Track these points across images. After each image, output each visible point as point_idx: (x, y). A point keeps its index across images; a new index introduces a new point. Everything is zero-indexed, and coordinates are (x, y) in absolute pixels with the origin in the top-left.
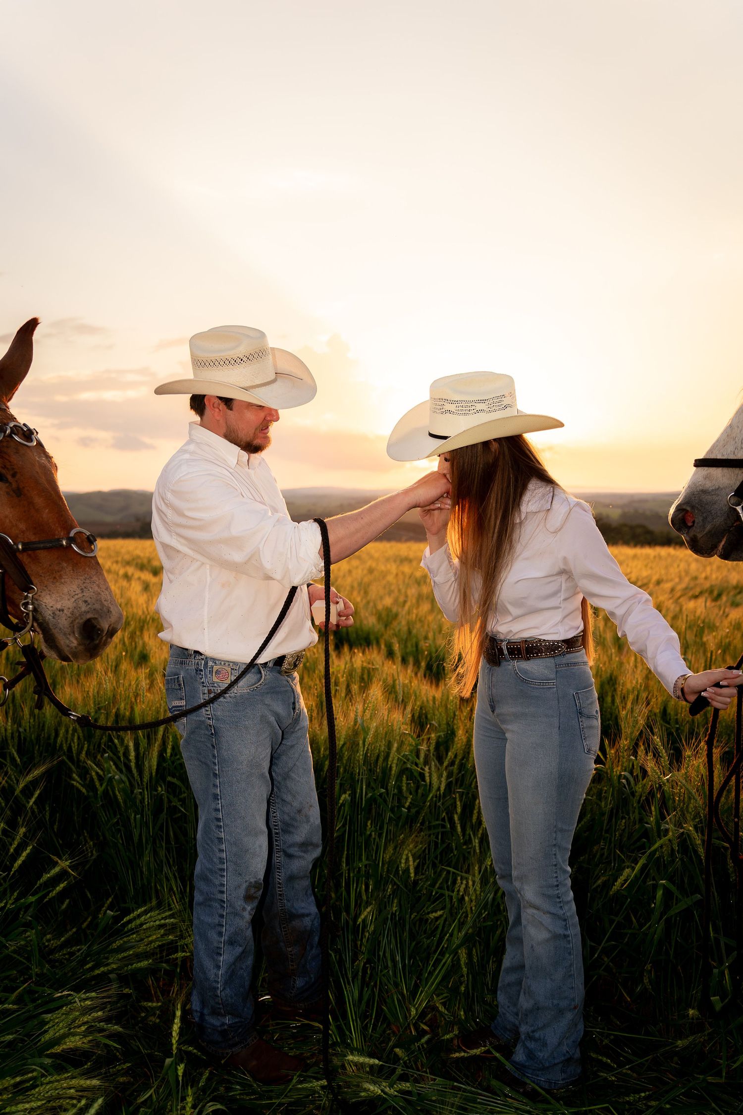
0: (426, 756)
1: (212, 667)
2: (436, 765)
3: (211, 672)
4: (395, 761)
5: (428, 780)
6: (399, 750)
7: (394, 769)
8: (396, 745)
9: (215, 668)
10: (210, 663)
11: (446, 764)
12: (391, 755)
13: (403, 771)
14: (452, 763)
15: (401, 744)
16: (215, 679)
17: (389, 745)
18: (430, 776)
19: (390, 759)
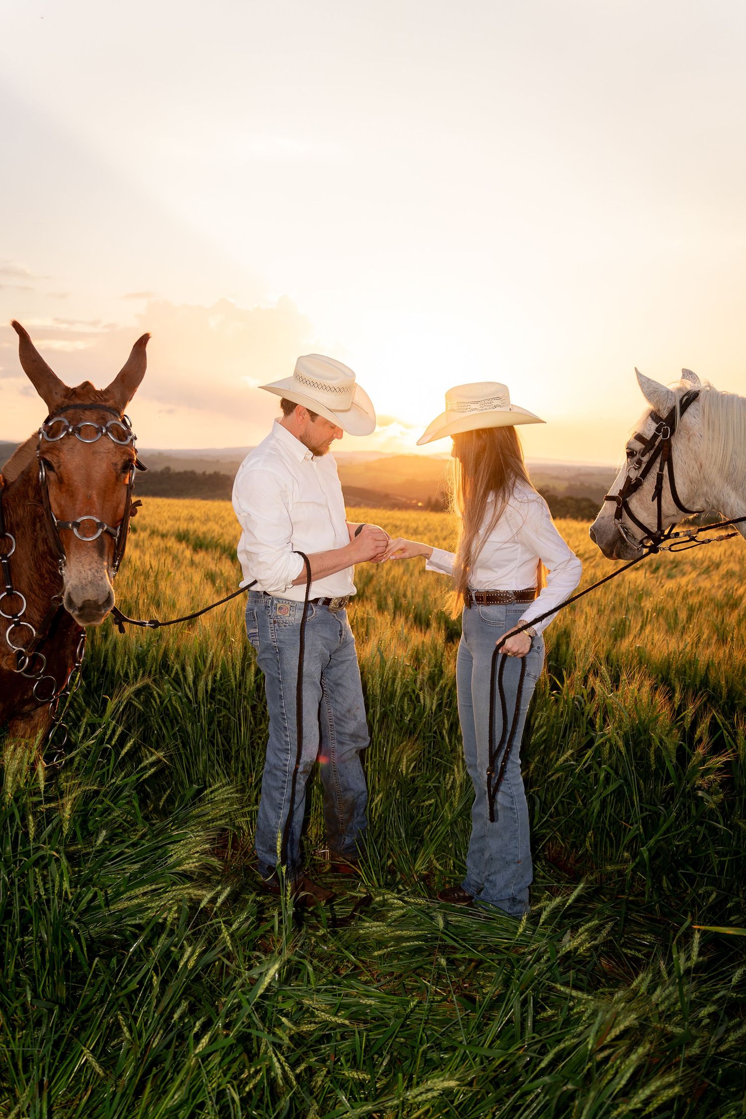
0: (422, 684)
1: (276, 605)
2: (428, 691)
3: (276, 608)
4: (399, 686)
5: (422, 701)
6: (401, 678)
7: (398, 691)
8: (400, 673)
9: (279, 605)
10: (275, 602)
11: (437, 689)
12: (397, 681)
13: (404, 695)
14: (442, 690)
15: (404, 673)
16: (278, 613)
17: (395, 673)
18: (424, 699)
19: (396, 684)
